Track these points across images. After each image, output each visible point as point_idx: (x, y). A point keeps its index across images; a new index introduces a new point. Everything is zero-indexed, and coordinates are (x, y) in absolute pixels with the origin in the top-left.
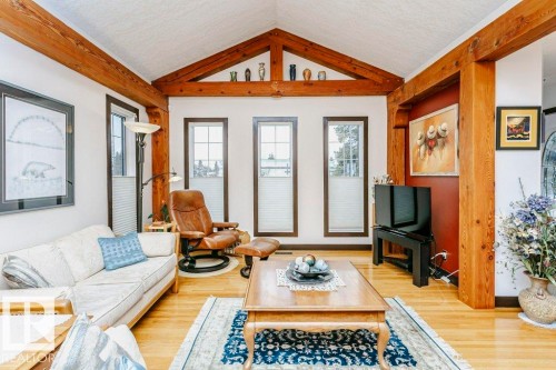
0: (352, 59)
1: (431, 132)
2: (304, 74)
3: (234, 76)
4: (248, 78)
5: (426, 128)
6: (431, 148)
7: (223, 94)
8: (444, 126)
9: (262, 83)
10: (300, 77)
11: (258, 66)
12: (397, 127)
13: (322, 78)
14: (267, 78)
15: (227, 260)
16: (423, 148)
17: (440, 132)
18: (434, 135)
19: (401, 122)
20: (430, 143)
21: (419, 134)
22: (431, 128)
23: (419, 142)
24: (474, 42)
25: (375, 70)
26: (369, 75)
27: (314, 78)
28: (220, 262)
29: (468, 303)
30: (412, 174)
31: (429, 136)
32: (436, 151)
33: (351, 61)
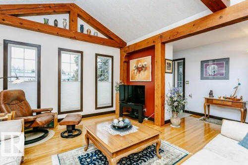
0: (109, 30)
1: (140, 65)
2: (87, 31)
3: (47, 21)
4: (56, 25)
5: (138, 63)
6: (140, 71)
7: (39, 30)
8: (145, 63)
9: (64, 30)
10: (85, 32)
11: (63, 20)
12: (125, 62)
13: (96, 35)
14: (68, 28)
15: (47, 132)
16: (136, 71)
17: (144, 65)
18: (141, 66)
19: (126, 60)
20: (139, 69)
21: (134, 65)
22: (140, 64)
23: (134, 68)
24: (161, 36)
25: (117, 37)
26: (115, 39)
27: (92, 34)
28: (41, 134)
29: (158, 125)
30: (131, 81)
31: (139, 66)
32: (142, 72)
33: (108, 31)
